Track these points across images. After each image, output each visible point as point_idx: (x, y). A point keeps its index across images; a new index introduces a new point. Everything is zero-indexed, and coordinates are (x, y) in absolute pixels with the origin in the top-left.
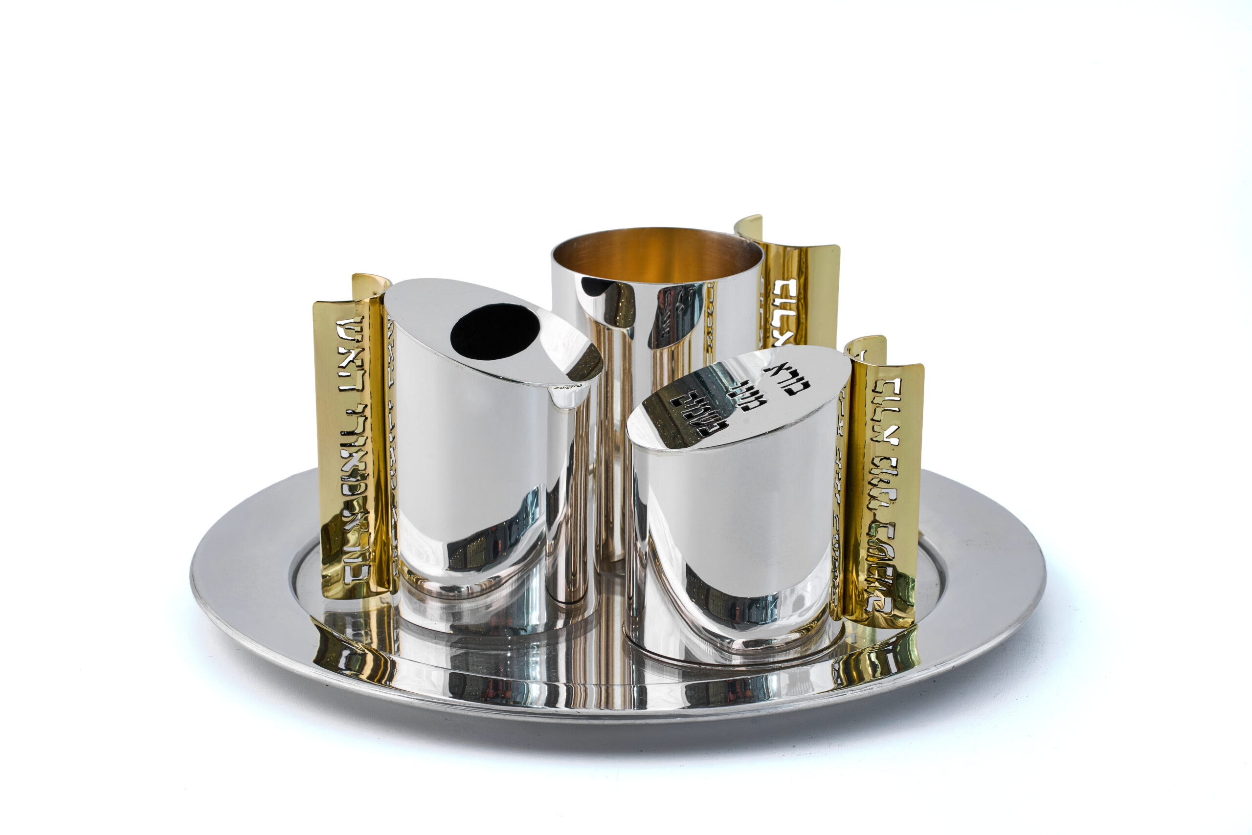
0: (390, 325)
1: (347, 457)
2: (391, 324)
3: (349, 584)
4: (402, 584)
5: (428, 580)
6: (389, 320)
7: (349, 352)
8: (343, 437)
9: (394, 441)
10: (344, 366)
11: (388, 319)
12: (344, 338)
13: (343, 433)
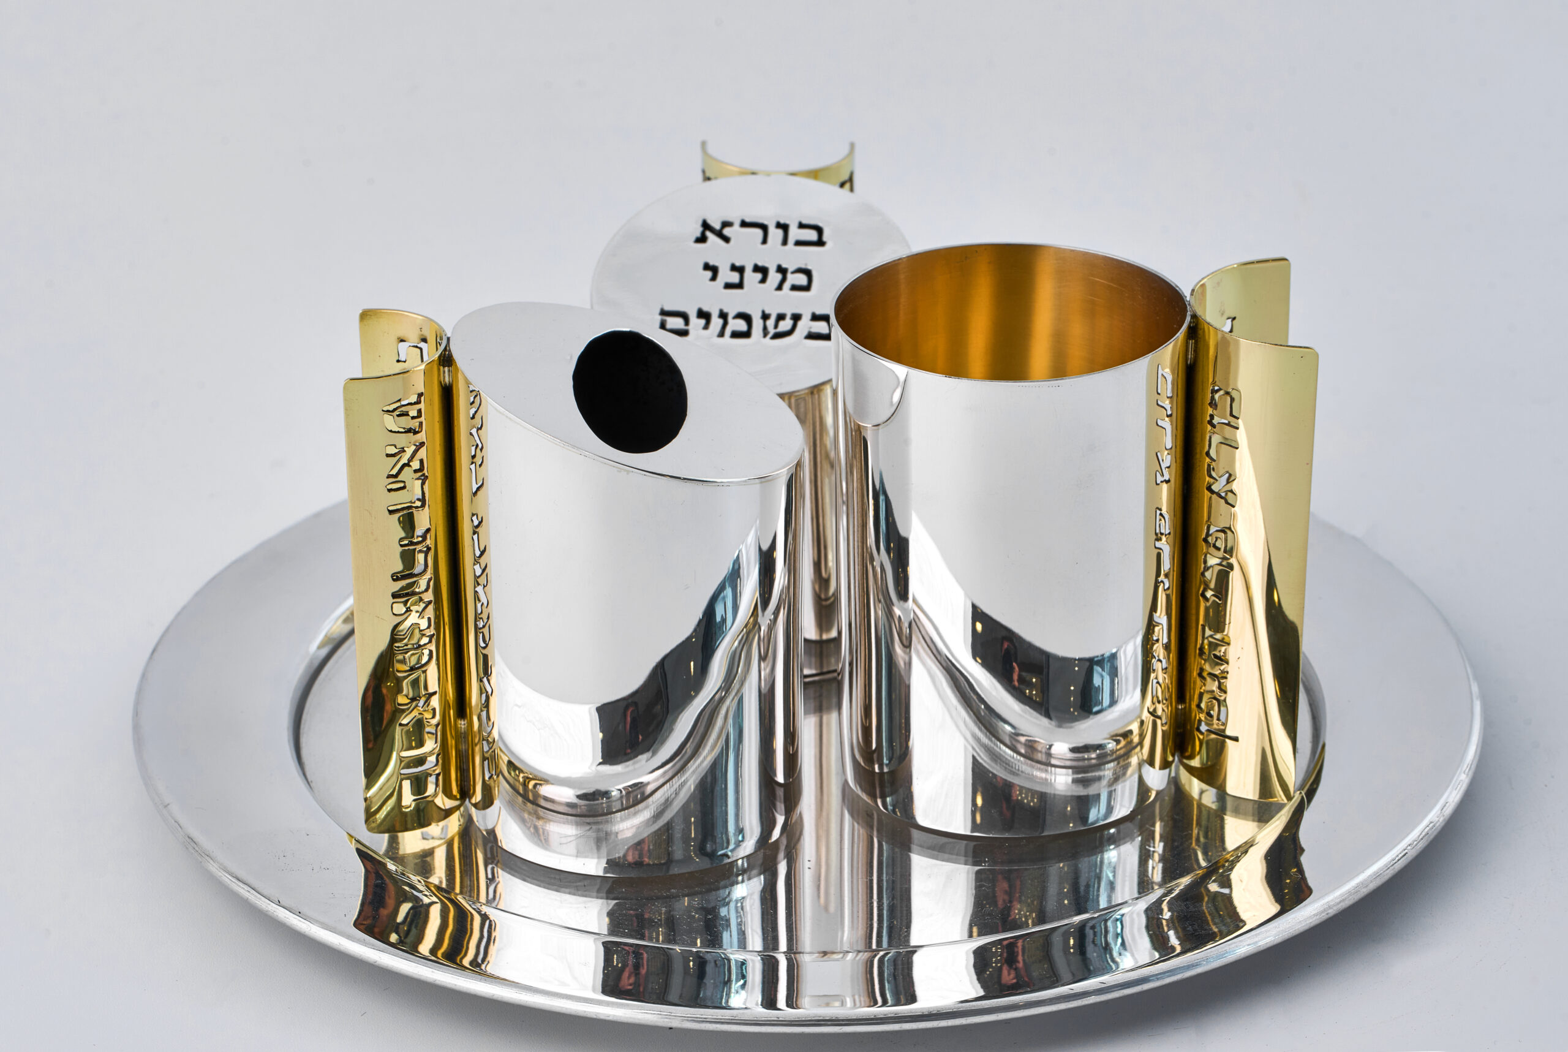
0: (475, 398)
1: (403, 612)
2: (476, 396)
3: (410, 806)
4: (501, 790)
5: (547, 782)
6: (471, 392)
7: (403, 451)
8: (396, 583)
9: (485, 574)
10: (394, 474)
11: (471, 390)
12: (393, 430)
13: (395, 577)
